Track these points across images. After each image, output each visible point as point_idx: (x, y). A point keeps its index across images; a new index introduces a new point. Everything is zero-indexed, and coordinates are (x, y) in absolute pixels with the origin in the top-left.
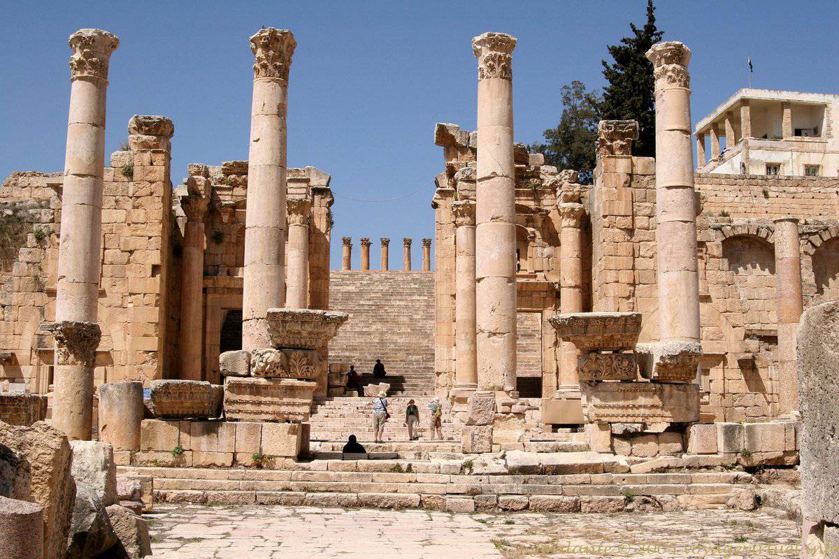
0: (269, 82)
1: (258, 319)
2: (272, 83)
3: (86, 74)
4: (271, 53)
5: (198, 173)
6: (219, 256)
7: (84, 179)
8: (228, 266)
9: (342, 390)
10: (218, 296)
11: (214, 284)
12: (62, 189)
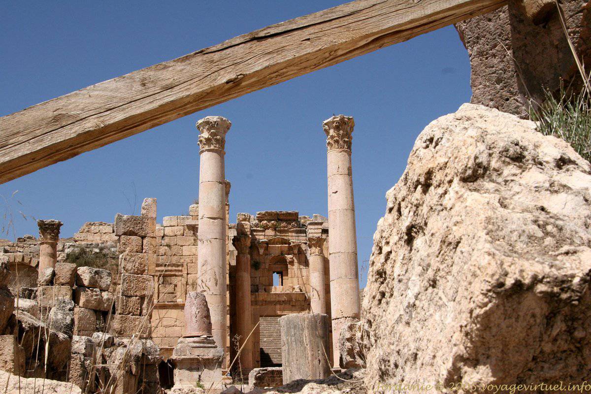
0: (341, 152)
1: (346, 318)
2: (343, 152)
3: (212, 147)
4: (341, 132)
5: (245, 220)
6: (258, 279)
7: (216, 221)
8: (264, 285)
10: (258, 307)
12: (197, 228)
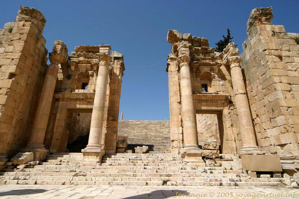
6: (68, 85)
8: (71, 89)
9: (124, 149)
10: (65, 102)
11: (63, 96)
